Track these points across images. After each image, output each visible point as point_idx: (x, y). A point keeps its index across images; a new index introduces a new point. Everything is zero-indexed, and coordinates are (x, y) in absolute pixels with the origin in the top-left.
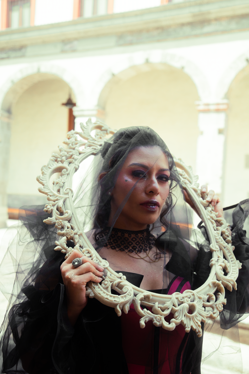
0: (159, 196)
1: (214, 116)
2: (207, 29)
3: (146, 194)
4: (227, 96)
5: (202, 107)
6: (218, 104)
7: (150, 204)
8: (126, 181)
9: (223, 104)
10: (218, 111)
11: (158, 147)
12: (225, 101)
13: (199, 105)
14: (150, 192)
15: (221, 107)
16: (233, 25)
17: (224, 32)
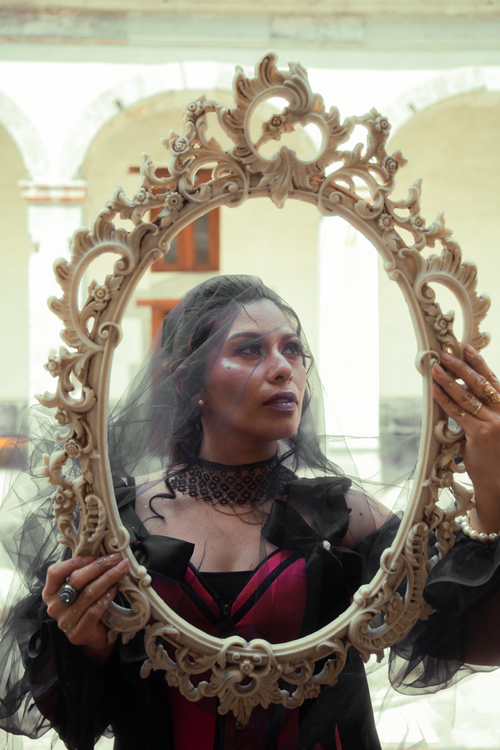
0: (292, 382)
1: (58, 212)
2: (31, 28)
3: (271, 382)
4: (82, 173)
5: (32, 193)
6: (66, 188)
7: (281, 401)
8: (229, 368)
9: (76, 189)
10: (66, 202)
11: (268, 300)
12: (80, 183)
13: (26, 188)
14: (277, 378)
15: (73, 194)
16: (85, 29)
17: (67, 40)
